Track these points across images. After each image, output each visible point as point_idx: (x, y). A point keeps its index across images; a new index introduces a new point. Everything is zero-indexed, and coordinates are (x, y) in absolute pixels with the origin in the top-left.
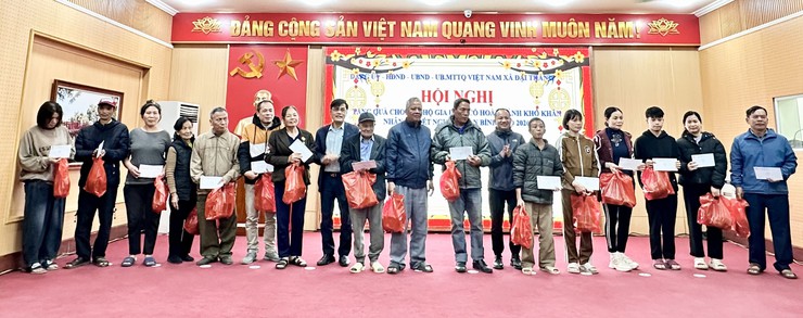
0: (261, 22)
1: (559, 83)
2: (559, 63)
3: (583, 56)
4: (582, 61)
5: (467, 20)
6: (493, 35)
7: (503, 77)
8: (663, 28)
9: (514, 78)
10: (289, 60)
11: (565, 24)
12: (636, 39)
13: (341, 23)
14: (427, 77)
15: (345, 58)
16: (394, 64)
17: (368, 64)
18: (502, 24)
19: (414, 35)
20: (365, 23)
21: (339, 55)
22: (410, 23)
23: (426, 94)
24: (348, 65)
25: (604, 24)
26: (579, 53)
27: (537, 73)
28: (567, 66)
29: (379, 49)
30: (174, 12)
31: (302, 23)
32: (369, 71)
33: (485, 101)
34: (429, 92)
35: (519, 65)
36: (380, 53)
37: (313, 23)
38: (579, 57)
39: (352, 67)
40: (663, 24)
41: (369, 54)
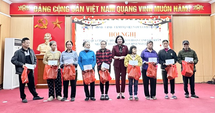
0: (46, 7)
1: (160, 29)
2: (160, 21)
3: (169, 19)
4: (168, 20)
5: (126, 5)
6: (136, 11)
7: (140, 27)
8: (198, 8)
9: (143, 27)
10: (58, 21)
11: (162, 7)
12: (188, 12)
13: (78, 7)
14: (111, 27)
15: (80, 20)
16: (99, 23)
17: (89, 23)
18: (139, 7)
19: (106, 11)
20: (87, 7)
21: (77, 19)
22: (104, 7)
23: (111, 34)
24: (81, 23)
25: (177, 6)
26: (167, 17)
27: (152, 25)
28: (163, 23)
29: (93, 17)
30: (10, 3)
31: (62, 7)
32: (89, 25)
33: (133, 36)
34: (112, 33)
35: (145, 22)
36: (93, 18)
37: (67, 7)
38: (168, 19)
39: (82, 24)
40: (198, 6)
41: (89, 19)
